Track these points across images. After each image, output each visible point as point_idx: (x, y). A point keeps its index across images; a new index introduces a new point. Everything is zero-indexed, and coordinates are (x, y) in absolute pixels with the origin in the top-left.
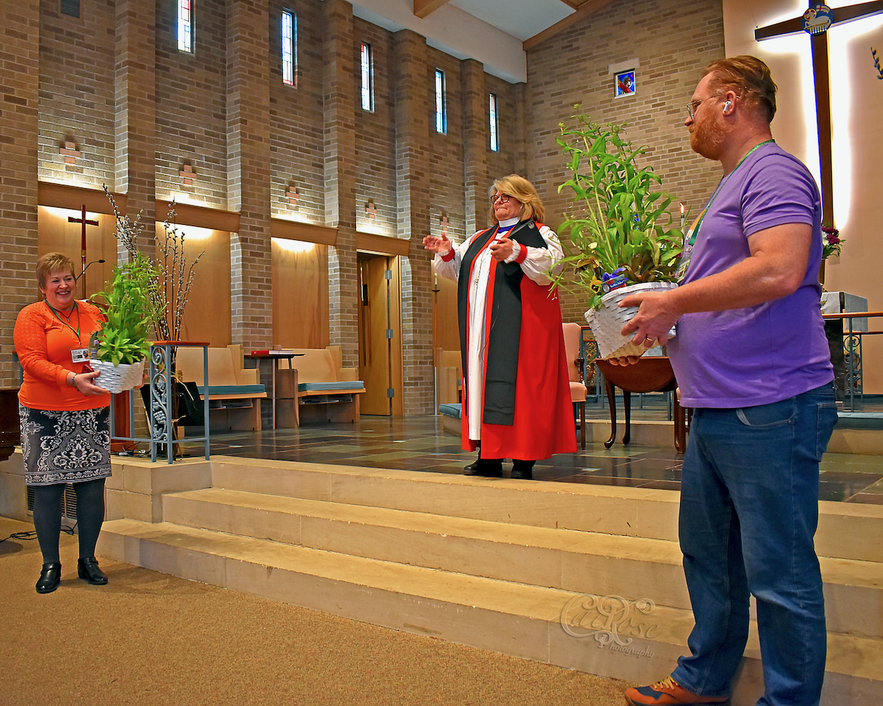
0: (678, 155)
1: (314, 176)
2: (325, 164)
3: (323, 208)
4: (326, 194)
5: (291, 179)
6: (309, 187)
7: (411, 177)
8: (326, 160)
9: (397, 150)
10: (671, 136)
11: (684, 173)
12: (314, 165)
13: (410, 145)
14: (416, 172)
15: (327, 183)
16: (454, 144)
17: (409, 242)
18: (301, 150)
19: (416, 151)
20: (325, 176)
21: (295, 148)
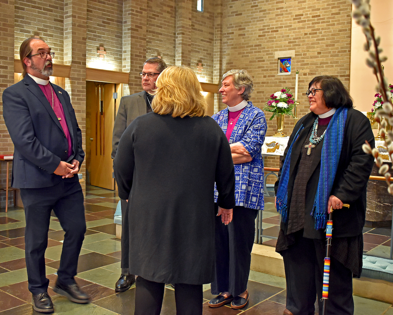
0: (318, 20)
1: (55, 28)
2: (65, 20)
3: (62, 50)
4: (65, 41)
5: (36, 30)
6: (52, 36)
7: (132, 29)
8: (65, 16)
9: (124, 10)
10: (314, 7)
11: (321, 33)
12: (55, 20)
13: (132, 6)
14: (136, 26)
15: (65, 33)
16: (169, 6)
17: (129, 74)
18: (44, 9)
19: (137, 11)
20: (64, 28)
21: (40, 8)
